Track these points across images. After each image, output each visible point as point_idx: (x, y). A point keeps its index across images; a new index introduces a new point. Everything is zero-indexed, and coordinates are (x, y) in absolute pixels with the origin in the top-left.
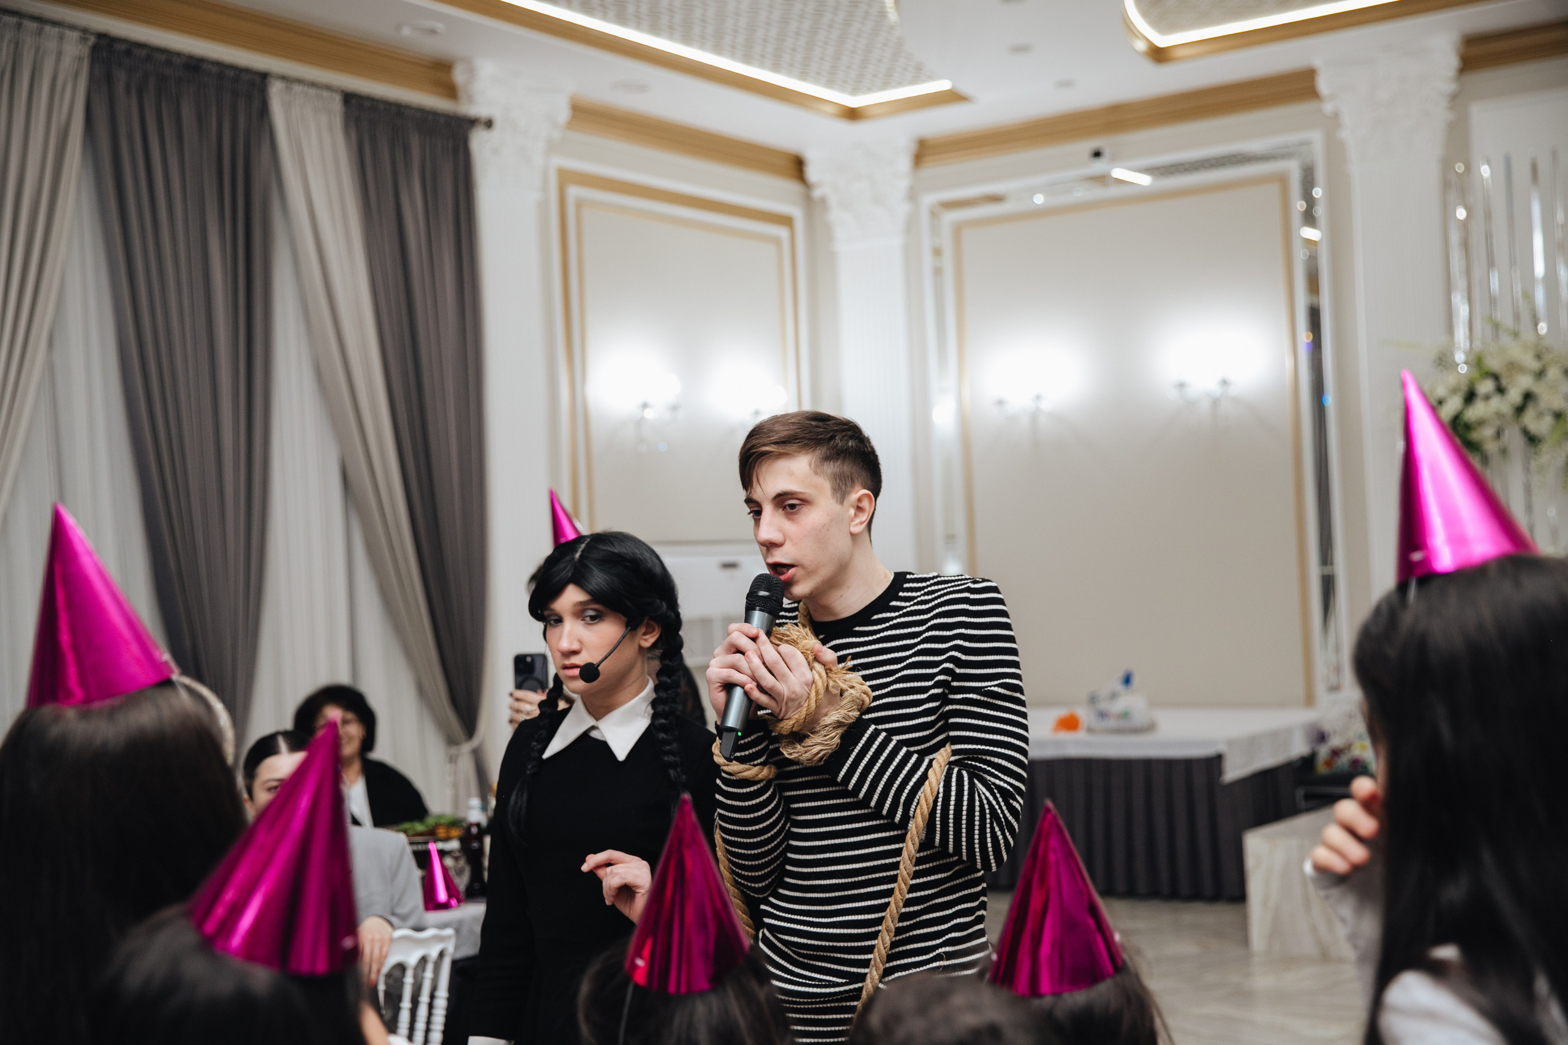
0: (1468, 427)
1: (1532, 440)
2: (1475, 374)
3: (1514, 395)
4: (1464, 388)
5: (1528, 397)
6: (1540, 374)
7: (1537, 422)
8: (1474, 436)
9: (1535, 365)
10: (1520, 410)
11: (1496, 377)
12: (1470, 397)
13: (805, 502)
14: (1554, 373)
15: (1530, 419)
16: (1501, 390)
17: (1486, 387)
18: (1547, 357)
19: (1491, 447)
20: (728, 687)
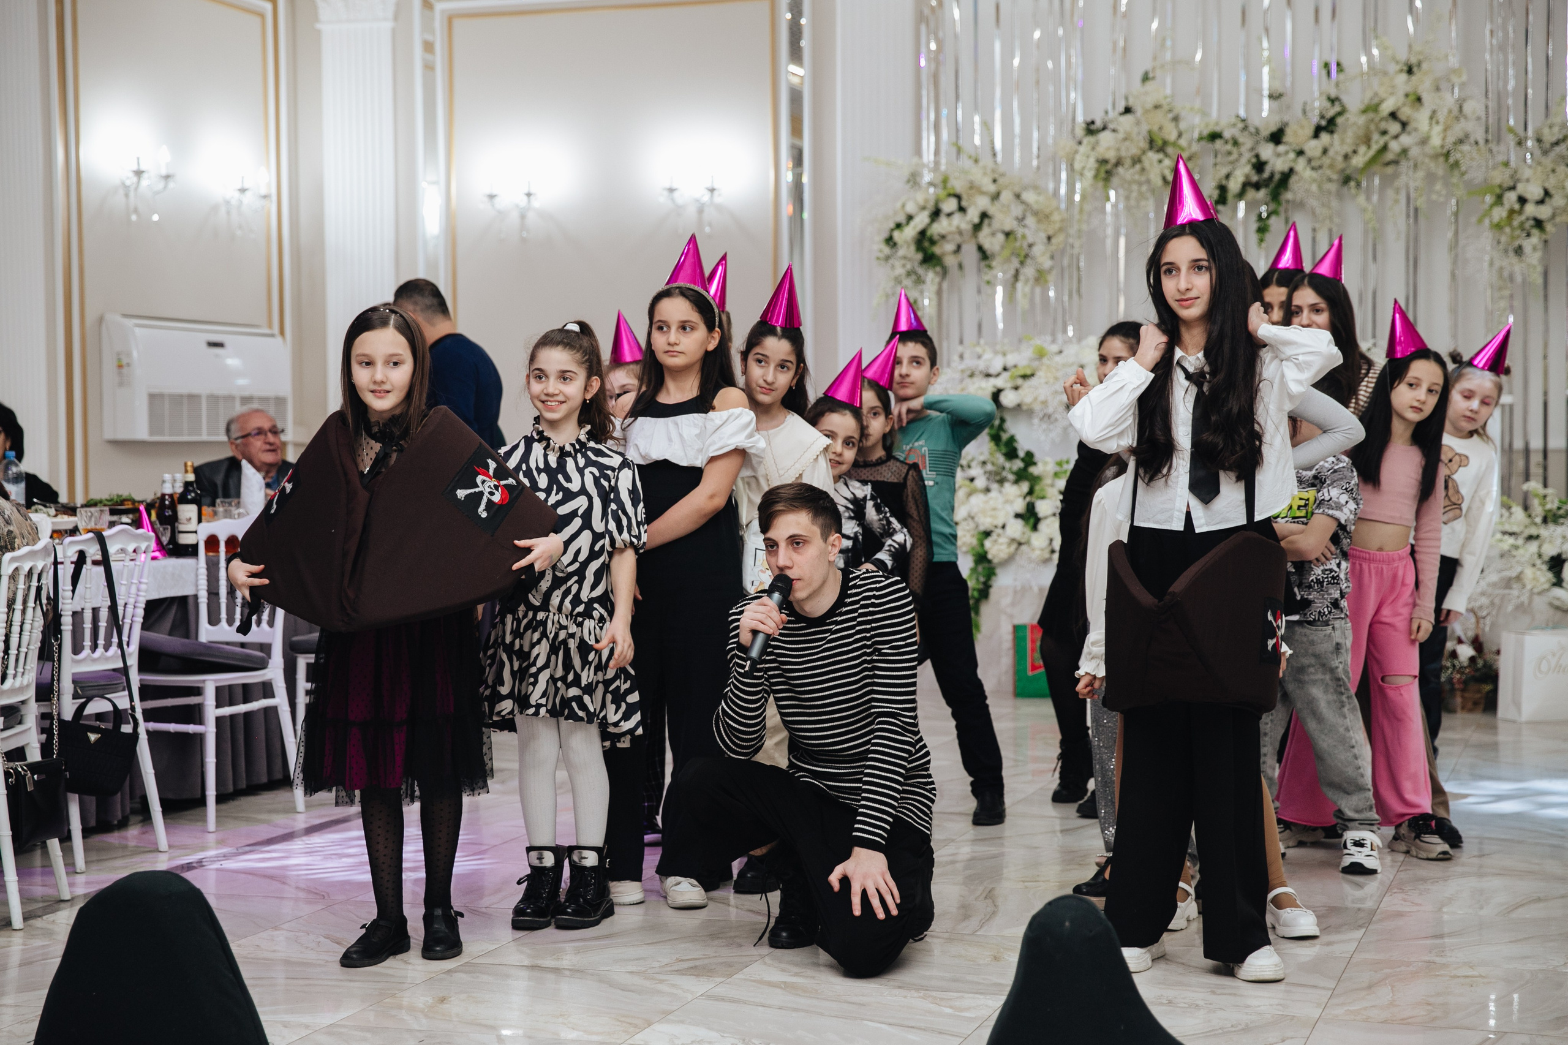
0: (933, 242)
1: (983, 254)
2: (942, 193)
3: (973, 215)
4: (931, 206)
5: (984, 216)
6: (996, 197)
7: (991, 240)
8: (937, 250)
9: (992, 188)
10: (977, 227)
11: (958, 197)
12: (936, 214)
13: (805, 542)
14: (1006, 196)
15: (985, 238)
16: (962, 209)
17: (950, 205)
18: (1001, 181)
19: (950, 261)
20: (755, 633)
